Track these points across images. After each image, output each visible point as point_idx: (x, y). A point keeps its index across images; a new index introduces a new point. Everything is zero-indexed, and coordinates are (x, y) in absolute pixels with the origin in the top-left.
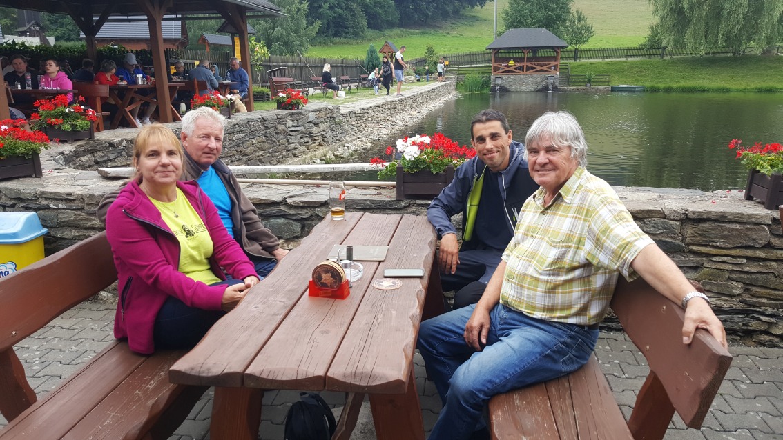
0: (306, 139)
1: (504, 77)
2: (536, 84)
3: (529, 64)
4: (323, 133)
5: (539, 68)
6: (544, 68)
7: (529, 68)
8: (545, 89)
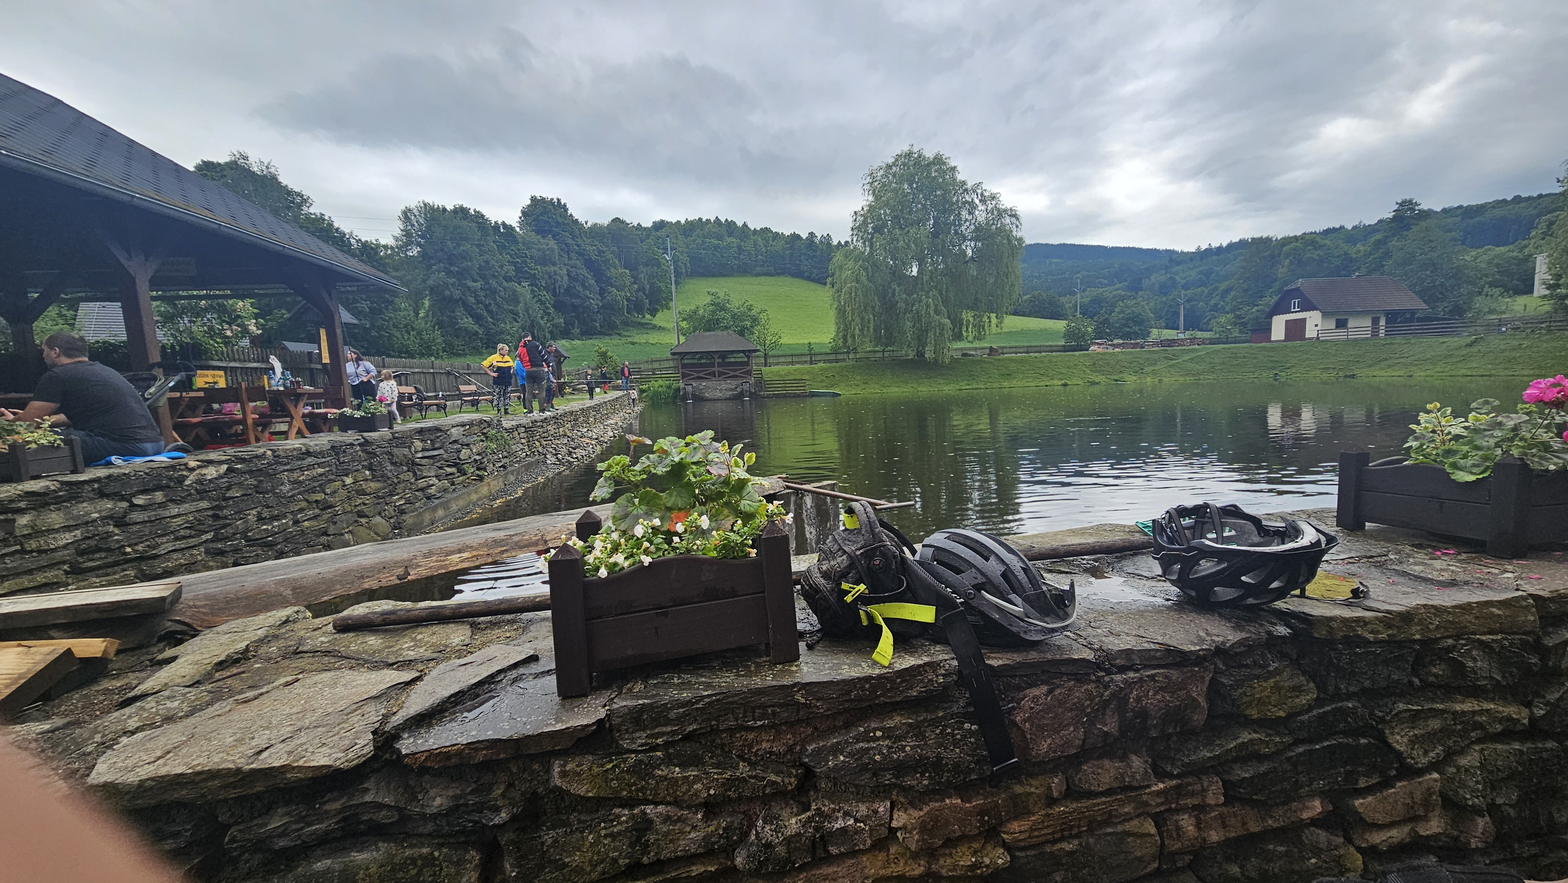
0: (449, 470)
1: (694, 385)
2: (732, 390)
3: (720, 369)
4: (478, 458)
5: (732, 374)
6: (737, 373)
7: (721, 374)
8: (741, 395)
